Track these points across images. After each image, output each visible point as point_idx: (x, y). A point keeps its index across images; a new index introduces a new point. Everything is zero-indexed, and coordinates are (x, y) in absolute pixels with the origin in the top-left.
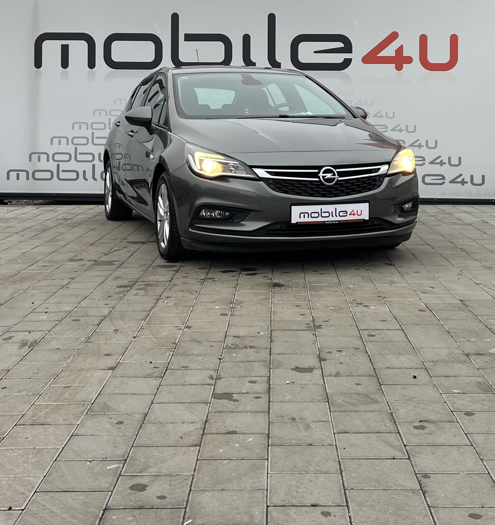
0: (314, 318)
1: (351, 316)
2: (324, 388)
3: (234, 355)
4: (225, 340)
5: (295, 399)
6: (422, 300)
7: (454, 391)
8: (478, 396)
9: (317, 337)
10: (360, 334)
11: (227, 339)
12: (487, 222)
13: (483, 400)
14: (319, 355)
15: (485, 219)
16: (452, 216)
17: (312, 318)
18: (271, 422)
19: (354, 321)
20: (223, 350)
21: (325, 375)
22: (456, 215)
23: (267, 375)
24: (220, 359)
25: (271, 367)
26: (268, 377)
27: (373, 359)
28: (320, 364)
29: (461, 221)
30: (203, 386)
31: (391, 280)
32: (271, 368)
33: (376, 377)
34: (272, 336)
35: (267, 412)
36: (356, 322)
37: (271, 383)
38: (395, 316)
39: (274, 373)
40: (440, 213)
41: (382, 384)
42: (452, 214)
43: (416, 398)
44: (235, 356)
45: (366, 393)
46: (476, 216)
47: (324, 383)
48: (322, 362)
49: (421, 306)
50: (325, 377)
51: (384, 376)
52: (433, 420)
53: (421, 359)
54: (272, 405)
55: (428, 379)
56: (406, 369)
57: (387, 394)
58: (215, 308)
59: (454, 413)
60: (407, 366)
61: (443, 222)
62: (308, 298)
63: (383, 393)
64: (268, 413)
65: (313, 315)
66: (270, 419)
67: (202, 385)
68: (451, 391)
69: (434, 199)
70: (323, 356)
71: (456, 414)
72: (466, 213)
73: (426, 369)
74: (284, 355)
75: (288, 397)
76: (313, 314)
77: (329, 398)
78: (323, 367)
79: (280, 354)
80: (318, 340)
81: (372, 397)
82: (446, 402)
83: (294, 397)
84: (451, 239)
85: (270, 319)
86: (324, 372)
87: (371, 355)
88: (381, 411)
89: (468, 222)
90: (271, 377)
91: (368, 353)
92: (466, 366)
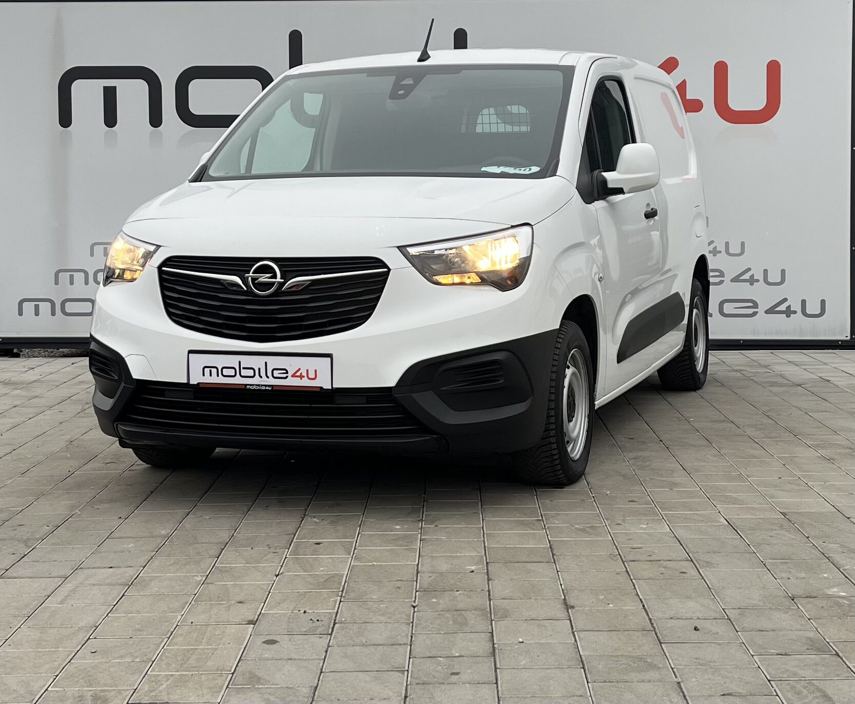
0: (551, 543)
1: (610, 540)
2: (575, 648)
3: (434, 600)
4: (417, 579)
5: (533, 664)
6: (721, 513)
7: (772, 651)
8: (809, 658)
9: (559, 573)
10: (626, 568)
11: (421, 576)
12: (828, 381)
13: (816, 664)
14: (565, 599)
15: (824, 375)
16: (770, 371)
17: (549, 542)
18: (501, 697)
19: (615, 547)
20: (416, 593)
21: (576, 629)
22: (777, 368)
23: (488, 630)
24: (414, 607)
25: (493, 618)
26: (490, 632)
27: (647, 605)
28: (567, 613)
29: (784, 380)
30: (394, 646)
31: (671, 482)
32: (493, 620)
33: (653, 632)
34: (490, 571)
35: (494, 683)
36: (617, 549)
37: (495, 642)
38: (680, 540)
39: (499, 627)
40: (750, 364)
41: (662, 642)
42: (769, 367)
43: (714, 662)
44: (435, 602)
45: (639, 655)
46: (811, 371)
47: (576, 641)
48: (570, 610)
49: (721, 522)
50: (575, 633)
51: (665, 630)
52: (741, 693)
53: (721, 605)
54: (500, 673)
55: (732, 634)
56: (699, 620)
57: (671, 658)
58: (396, 528)
59: (771, 682)
60: (700, 616)
61: (754, 381)
62: (539, 511)
63: (666, 656)
64: (495, 685)
65: (550, 539)
66: (500, 693)
67: (392, 645)
68: (768, 651)
69: (739, 341)
70: (571, 602)
71: (776, 684)
72: (794, 364)
73: (730, 620)
74: (512, 600)
75: (523, 662)
76: (549, 536)
77: (585, 662)
78: (572, 618)
79: (504, 599)
80: (560, 576)
81: (649, 660)
82: (759, 667)
83: (532, 662)
84: (768, 411)
85: (483, 544)
86: (573, 625)
87: (645, 599)
88: (663, 680)
89: (797, 380)
90: (494, 633)
91: (639, 596)
92: (790, 615)
